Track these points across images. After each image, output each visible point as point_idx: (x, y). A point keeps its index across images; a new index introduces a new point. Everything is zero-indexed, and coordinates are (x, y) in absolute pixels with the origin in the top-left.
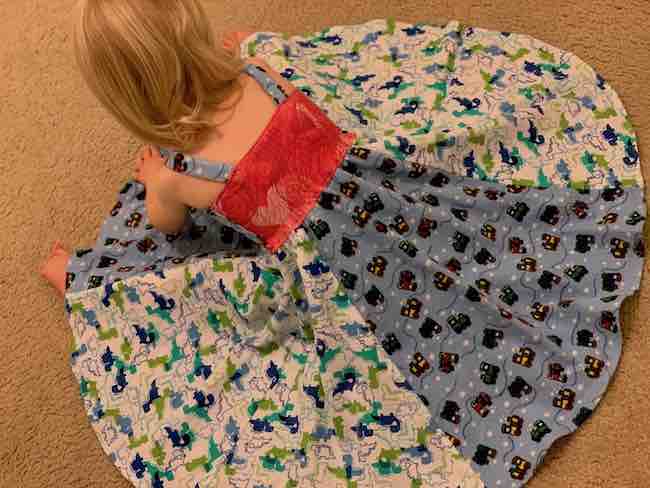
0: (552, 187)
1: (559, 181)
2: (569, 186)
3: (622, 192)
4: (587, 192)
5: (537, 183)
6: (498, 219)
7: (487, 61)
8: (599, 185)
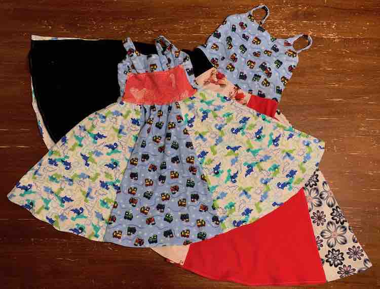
0: (210, 193)
1: (214, 196)
2: (214, 201)
3: (218, 224)
4: (214, 209)
5: (210, 186)
6: (183, 177)
7: (301, 153)
8: (219, 213)
